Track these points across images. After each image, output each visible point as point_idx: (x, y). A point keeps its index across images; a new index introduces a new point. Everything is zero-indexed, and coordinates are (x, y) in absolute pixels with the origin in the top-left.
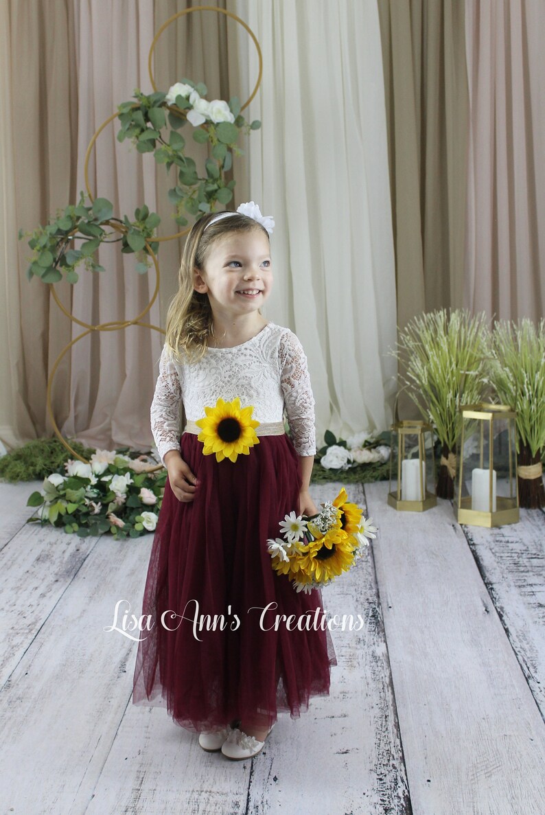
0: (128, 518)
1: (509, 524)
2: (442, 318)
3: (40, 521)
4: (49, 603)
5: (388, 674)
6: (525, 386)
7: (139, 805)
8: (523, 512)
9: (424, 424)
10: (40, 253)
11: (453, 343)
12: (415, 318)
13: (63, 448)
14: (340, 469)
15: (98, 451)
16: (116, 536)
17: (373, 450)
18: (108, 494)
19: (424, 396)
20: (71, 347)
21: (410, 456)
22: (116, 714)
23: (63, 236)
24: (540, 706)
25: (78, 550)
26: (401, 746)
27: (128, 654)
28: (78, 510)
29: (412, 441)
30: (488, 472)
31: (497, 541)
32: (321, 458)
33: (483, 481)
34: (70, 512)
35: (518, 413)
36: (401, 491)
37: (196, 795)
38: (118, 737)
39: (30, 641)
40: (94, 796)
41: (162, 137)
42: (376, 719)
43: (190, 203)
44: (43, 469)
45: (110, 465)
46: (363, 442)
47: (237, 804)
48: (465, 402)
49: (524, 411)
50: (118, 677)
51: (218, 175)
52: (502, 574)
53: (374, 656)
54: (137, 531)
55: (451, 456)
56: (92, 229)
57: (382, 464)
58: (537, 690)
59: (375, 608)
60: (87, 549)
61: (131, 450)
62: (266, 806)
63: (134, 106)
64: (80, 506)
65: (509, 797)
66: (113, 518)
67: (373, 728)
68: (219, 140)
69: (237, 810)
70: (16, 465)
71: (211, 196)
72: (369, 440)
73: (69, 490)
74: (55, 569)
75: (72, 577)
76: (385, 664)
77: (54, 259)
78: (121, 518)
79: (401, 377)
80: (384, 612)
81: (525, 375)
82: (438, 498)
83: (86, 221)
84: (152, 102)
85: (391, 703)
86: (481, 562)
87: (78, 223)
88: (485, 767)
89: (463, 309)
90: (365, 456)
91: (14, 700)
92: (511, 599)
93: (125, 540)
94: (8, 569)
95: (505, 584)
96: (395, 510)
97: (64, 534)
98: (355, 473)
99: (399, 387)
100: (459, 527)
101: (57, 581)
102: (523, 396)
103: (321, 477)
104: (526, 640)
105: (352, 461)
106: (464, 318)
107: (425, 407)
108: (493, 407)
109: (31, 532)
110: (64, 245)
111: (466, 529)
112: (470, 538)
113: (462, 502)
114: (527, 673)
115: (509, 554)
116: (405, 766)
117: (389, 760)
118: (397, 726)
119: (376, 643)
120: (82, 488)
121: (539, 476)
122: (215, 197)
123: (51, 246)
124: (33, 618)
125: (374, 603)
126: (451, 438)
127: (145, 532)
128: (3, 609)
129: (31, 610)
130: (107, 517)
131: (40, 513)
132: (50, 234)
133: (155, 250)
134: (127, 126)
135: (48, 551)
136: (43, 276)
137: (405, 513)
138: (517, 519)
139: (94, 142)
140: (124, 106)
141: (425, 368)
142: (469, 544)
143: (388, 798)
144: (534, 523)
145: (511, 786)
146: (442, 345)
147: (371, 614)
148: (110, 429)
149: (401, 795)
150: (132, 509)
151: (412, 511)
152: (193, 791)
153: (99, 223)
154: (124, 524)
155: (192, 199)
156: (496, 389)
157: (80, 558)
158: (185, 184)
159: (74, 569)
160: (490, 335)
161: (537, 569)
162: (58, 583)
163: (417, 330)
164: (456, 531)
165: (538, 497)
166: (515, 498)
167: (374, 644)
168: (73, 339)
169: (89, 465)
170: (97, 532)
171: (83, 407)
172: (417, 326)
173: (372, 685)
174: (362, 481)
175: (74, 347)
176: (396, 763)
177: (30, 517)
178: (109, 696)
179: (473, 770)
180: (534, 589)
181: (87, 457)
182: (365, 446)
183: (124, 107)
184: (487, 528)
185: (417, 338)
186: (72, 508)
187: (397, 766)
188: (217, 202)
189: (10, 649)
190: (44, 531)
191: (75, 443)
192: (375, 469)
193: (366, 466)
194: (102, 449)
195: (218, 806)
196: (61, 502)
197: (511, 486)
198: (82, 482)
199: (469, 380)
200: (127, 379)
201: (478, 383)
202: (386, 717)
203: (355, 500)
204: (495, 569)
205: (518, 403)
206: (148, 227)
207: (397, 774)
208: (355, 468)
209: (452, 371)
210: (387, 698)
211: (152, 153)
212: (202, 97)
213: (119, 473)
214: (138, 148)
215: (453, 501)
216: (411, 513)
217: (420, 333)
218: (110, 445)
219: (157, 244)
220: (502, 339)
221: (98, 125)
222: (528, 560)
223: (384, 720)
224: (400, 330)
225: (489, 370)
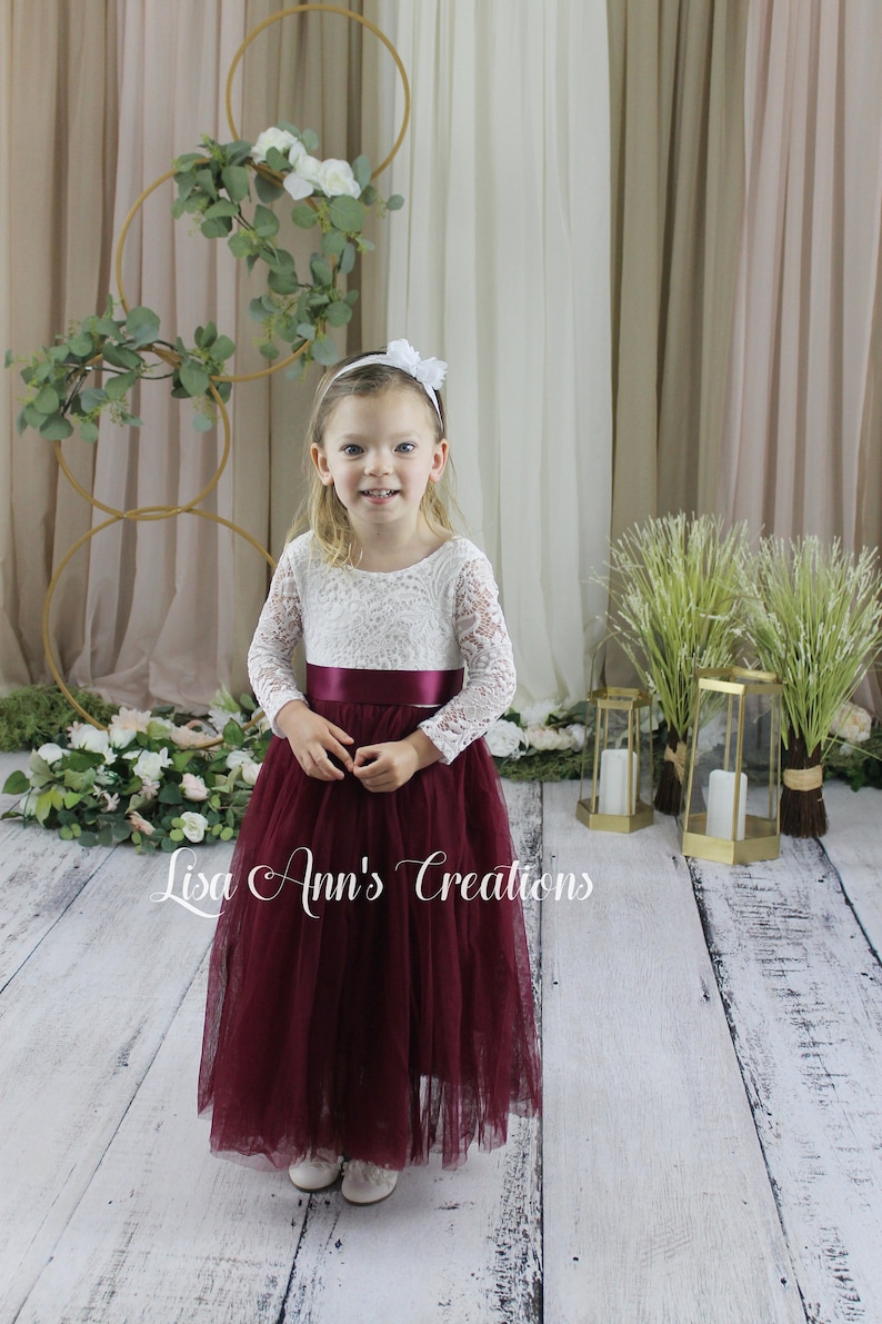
0: (159, 821)
1: (763, 860)
2: (680, 528)
3: (21, 818)
4: (20, 951)
6: (802, 644)
7: (121, 1275)
8: (786, 841)
9: (641, 695)
10: (38, 391)
11: (695, 566)
12: (636, 525)
13: (68, 706)
14: (506, 758)
15: (123, 711)
16: (140, 847)
17: (561, 730)
18: (131, 781)
19: (644, 650)
20: (89, 540)
21: (619, 743)
22: (103, 1131)
23: (76, 365)
24: (767, 1152)
25: (77, 867)
26: (541, 1203)
27: (135, 1038)
28: (81, 804)
29: (619, 720)
30: (733, 775)
31: (740, 886)
33: (726, 791)
34: (68, 807)
35: (787, 685)
36: (597, 798)
37: (211, 1265)
38: (101, 1168)
40: (52, 1258)
41: (243, 215)
42: (508, 1159)
43: (284, 324)
44: (37, 734)
45: (139, 733)
46: (547, 716)
47: (273, 1281)
48: (706, 663)
49: (799, 684)
50: (115, 1073)
51: (330, 282)
52: (739, 939)
54: (173, 841)
55: (681, 747)
56: (125, 357)
57: (574, 753)
58: (766, 1126)
60: (92, 866)
61: (177, 710)
62: (318, 1287)
63: (199, 161)
64: (85, 798)
65: (696, 1291)
66: (137, 819)
67: (502, 1171)
68: (333, 225)
69: (272, 1291)
71: (317, 313)
72: (555, 715)
73: (69, 771)
74: (36, 896)
75: (62, 911)
77: (62, 403)
78: (150, 820)
79: (611, 618)
80: (545, 991)
81: (802, 627)
82: (656, 813)
83: (116, 343)
84: (229, 157)
85: (535, 1134)
86: (709, 919)
87: (103, 346)
88: (665, 1243)
89: (713, 515)
90: (548, 740)
92: (745, 979)
93: (154, 855)
95: (741, 956)
96: (586, 830)
97: (58, 840)
98: (531, 765)
99: (606, 634)
100: (682, 860)
101: (37, 915)
102: (798, 658)
104: (761, 1046)
105: (527, 746)
106: (715, 529)
107: (646, 666)
108: (750, 673)
109: (6, 835)
110: (78, 381)
111: (693, 864)
112: (698, 878)
113: (691, 822)
114: (754, 1098)
115: (755, 909)
116: (542, 1234)
117: (519, 1223)
118: (540, 1171)
120: (91, 769)
121: (816, 786)
122: (323, 315)
123: (58, 381)
126: (681, 720)
127: (186, 843)
130: (128, 817)
131: (22, 805)
132: (56, 361)
133: (225, 395)
134: (188, 192)
135: (29, 868)
136: (43, 428)
137: (601, 834)
138: (776, 853)
139: (141, 205)
140: (184, 160)
141: (647, 605)
142: (695, 890)
143: (509, 1282)
144: (802, 860)
145: (703, 1272)
146: (676, 570)
148: (147, 675)
149: (530, 1280)
150: (168, 807)
151: (612, 831)
152: (208, 1258)
153: (136, 347)
154: (154, 829)
155: (287, 316)
156: (756, 645)
157: (80, 880)
158: (278, 292)
159: (66, 898)
160: (753, 561)
161: (795, 934)
162: (39, 919)
163: (638, 544)
164: (676, 866)
165: (813, 819)
166: (775, 819)
168: (94, 528)
169: (106, 732)
170: (111, 840)
171: (106, 638)
172: (639, 539)
174: (541, 779)
175: (96, 540)
176: (530, 1228)
177: (7, 810)
178: (97, 1103)
179: (646, 1246)
180: (786, 966)
181: (103, 716)
182: (549, 723)
183: (184, 163)
184: (727, 864)
185: (638, 557)
186: (72, 800)
187: (530, 1233)
188: (327, 324)
190: (28, 833)
191: (90, 694)
192: (562, 761)
193: (548, 755)
194: (131, 706)
195: (244, 1282)
196: (56, 790)
197: (771, 800)
198: (91, 759)
199: (716, 629)
200: (177, 598)
201: (729, 634)
202: (524, 1156)
203: (526, 809)
204: (729, 931)
205: (789, 669)
206: (214, 358)
207: (529, 1245)
208: (532, 757)
209: (689, 613)
210: (530, 1127)
211: (227, 239)
212: (310, 152)
213: (153, 747)
214: (205, 230)
215: (678, 818)
216: (610, 833)
217: (642, 549)
218: (145, 702)
219: (229, 385)
220: (771, 566)
221: (148, 181)
222: (783, 919)
223: (520, 1160)
224: (613, 542)
225: (746, 614)
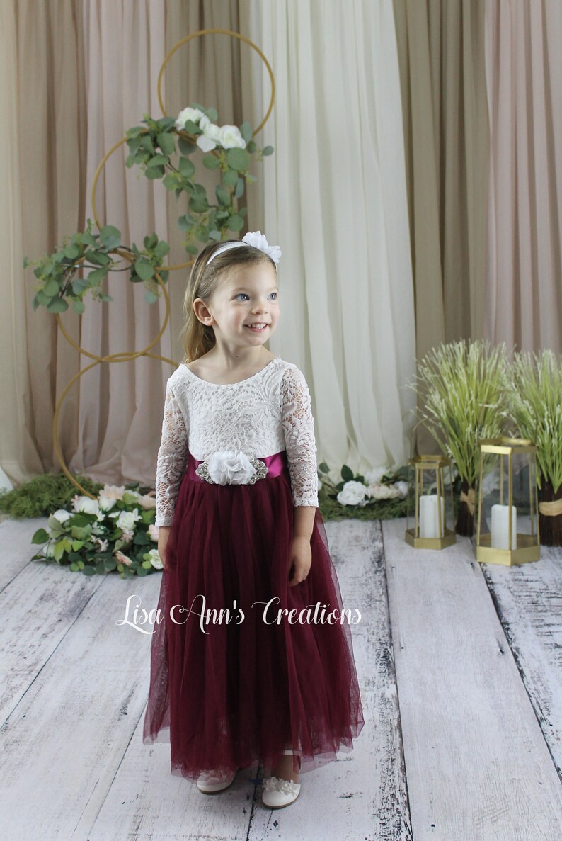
0: (135, 556)
1: (530, 562)
2: (462, 350)
3: (44, 559)
4: (51, 644)
5: (396, 717)
6: (546, 420)
8: (544, 549)
9: (443, 459)
10: (45, 283)
11: (473, 374)
12: (433, 349)
13: (71, 485)
14: (357, 505)
15: (106, 487)
16: (123, 575)
17: (391, 486)
18: (115, 531)
19: (443, 430)
20: (79, 378)
21: (429, 491)
22: (115, 757)
23: (69, 265)
24: (552, 749)
25: (83, 589)
26: (407, 790)
27: (130, 696)
28: (84, 548)
29: (430, 476)
30: (507, 508)
31: (516, 580)
32: (337, 494)
33: (502, 517)
34: (75, 549)
35: (538, 447)
36: (419, 528)
38: (116, 781)
39: (30, 683)
40: (89, 840)
41: (172, 164)
42: (382, 763)
43: (201, 231)
44: (50, 505)
45: (118, 501)
46: (382, 477)
48: (484, 436)
49: (545, 446)
50: (119, 720)
51: (229, 203)
52: (520, 613)
53: (383, 698)
54: (144, 569)
55: (471, 492)
56: (100, 258)
57: (401, 500)
58: (549, 733)
59: (386, 649)
60: (93, 588)
61: (141, 486)
63: (143, 131)
64: (86, 543)
66: (120, 556)
67: (378, 772)
68: (229, 167)
70: (22, 501)
71: (221, 224)
72: (387, 476)
73: (74, 527)
74: (59, 608)
75: (76, 617)
76: (394, 707)
77: (61, 289)
78: (129, 556)
79: (420, 410)
80: (396, 653)
81: (546, 408)
82: (458, 536)
83: (93, 249)
84: (161, 127)
85: (398, 746)
86: (499, 602)
87: (85, 252)
88: (491, 812)
89: (483, 341)
90: (383, 492)
91: (11, 742)
92: (527, 640)
93: (132, 579)
94: (10, 608)
95: (522, 624)
96: (412, 549)
97: (69, 572)
98: (373, 509)
99: (418, 421)
100: (477, 565)
101: (60, 621)
102: (544, 429)
103: (337, 514)
104: (540, 681)
105: (370, 496)
106: (484, 349)
107: (444, 441)
108: (514, 441)
109: (35, 571)
110: (70, 274)
111: (484, 568)
112: (488, 576)
113: (481, 540)
114: (540, 715)
115: (528, 594)
116: (409, 810)
117: (393, 805)
118: (404, 769)
119: (386, 684)
120: (89, 525)
121: (561, 512)
122: (226, 225)
123: (57, 275)
124: (34, 658)
125: (386, 643)
126: (470, 474)
127: (153, 570)
128: (3, 650)
129: (32, 651)
130: (114, 555)
131: (45, 551)
132: (56, 263)
133: (165, 279)
134: (136, 151)
135: (52, 590)
136: (49, 306)
137: (424, 551)
138: (538, 557)
139: (104, 165)
140: (132, 131)
141: (443, 400)
142: (487, 583)
144: (555, 561)
145: (517, 830)
146: (461, 377)
147: (382, 655)
148: (120, 464)
150: (140, 547)
151: (430, 548)
152: (191, 836)
153: (106, 251)
154: (131, 562)
155: (202, 226)
156: (516, 422)
157: (84, 597)
158: (195, 211)
159: (77, 609)
160: (510, 368)
161: (555, 608)
162: (61, 623)
163: (435, 361)
164: (474, 570)
165: (560, 534)
166: (536, 536)
167: (384, 685)
168: (82, 369)
169: (96, 501)
170: (104, 570)
171: (92, 441)
172: (435, 358)
173: (380, 728)
174: (380, 518)
175: (83, 378)
176: (401, 807)
177: (35, 554)
178: (109, 739)
179: (479, 815)
180: (552, 629)
181: (95, 493)
182: (383, 481)
184: (507, 566)
185: (436, 370)
186: (77, 545)
187: (401, 810)
188: (228, 230)
189: (8, 690)
190: (49, 569)
191: (83, 478)
192: (393, 506)
193: (384, 502)
194: (111, 484)
196: (67, 540)
197: (532, 523)
198: (88, 518)
199: (489, 413)
200: (137, 412)
201: (498, 416)
202: (392, 760)
203: (372, 538)
204: (512, 608)
205: (539, 437)
206: (156, 256)
207: (401, 818)
208: (373, 504)
209: (471, 404)
210: (394, 742)
211: (162, 179)
212: (212, 122)
213: (128, 509)
214: (147, 174)
215: (472, 538)
216: (428, 551)
217: (438, 365)
218: (120, 481)
219: (167, 272)
220: (523, 371)
221: (108, 149)
222: (547, 599)
223: (390, 763)
224: (419, 361)
225: (508, 403)
